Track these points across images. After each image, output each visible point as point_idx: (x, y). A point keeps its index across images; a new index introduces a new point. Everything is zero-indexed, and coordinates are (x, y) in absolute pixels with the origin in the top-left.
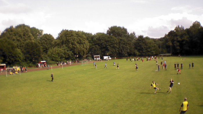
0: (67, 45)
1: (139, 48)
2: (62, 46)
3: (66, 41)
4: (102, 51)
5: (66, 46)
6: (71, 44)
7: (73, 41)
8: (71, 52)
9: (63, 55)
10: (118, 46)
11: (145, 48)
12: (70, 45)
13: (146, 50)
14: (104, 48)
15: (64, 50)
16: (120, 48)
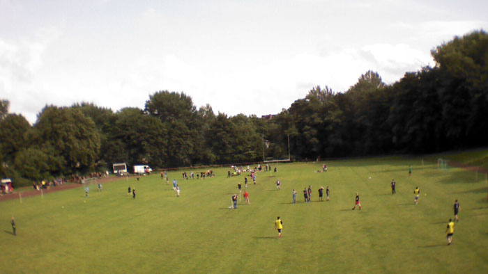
0: (53, 141)
1: (216, 144)
2: (43, 145)
3: (51, 133)
4: (130, 155)
5: (53, 144)
6: (61, 141)
7: (65, 133)
8: (62, 157)
9: (46, 165)
10: (166, 142)
11: (230, 143)
12: (60, 143)
13: (233, 147)
14: (134, 146)
15: (48, 153)
16: (171, 145)
